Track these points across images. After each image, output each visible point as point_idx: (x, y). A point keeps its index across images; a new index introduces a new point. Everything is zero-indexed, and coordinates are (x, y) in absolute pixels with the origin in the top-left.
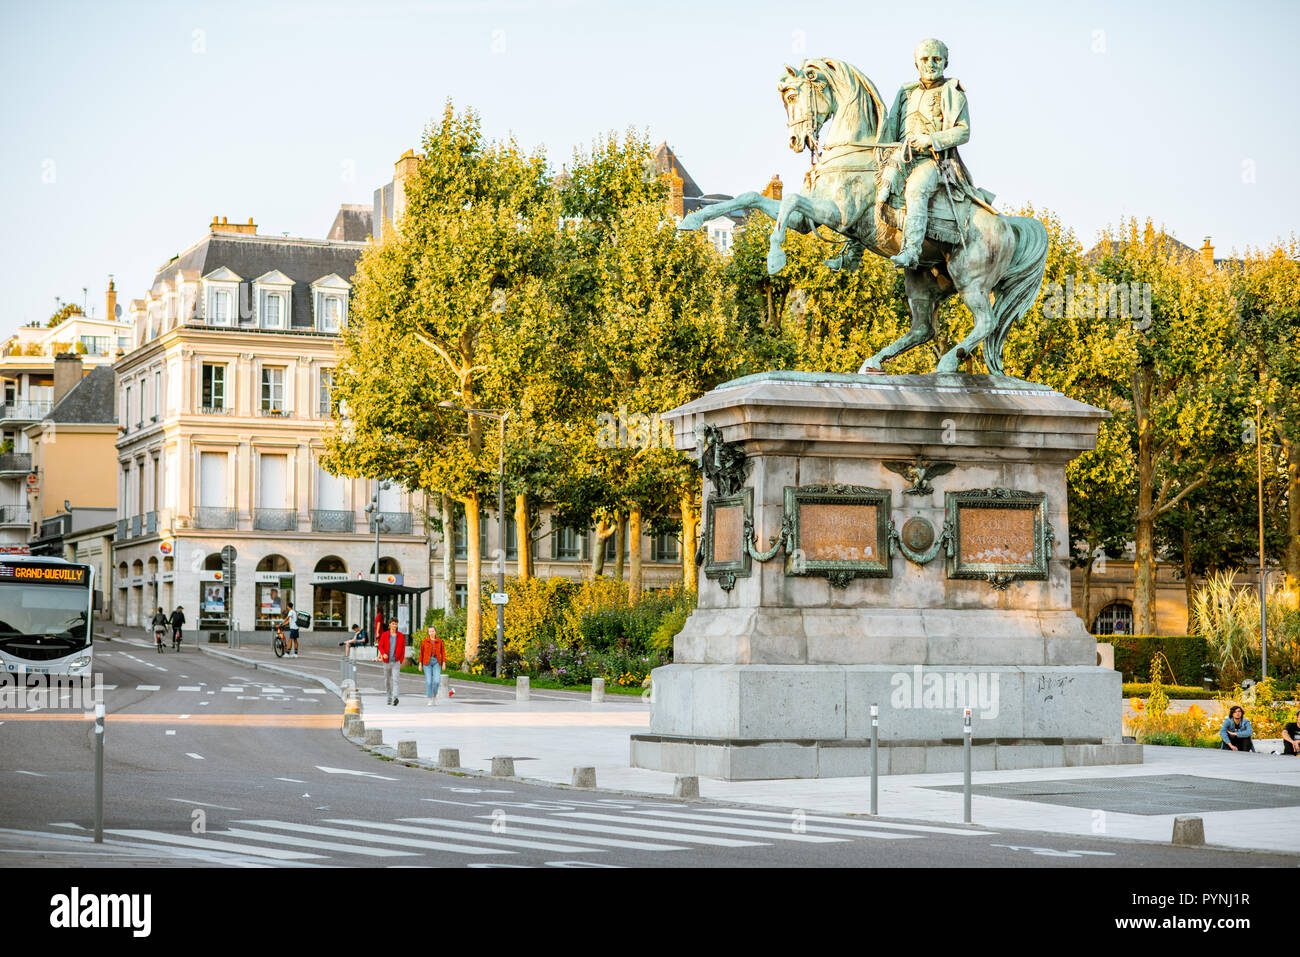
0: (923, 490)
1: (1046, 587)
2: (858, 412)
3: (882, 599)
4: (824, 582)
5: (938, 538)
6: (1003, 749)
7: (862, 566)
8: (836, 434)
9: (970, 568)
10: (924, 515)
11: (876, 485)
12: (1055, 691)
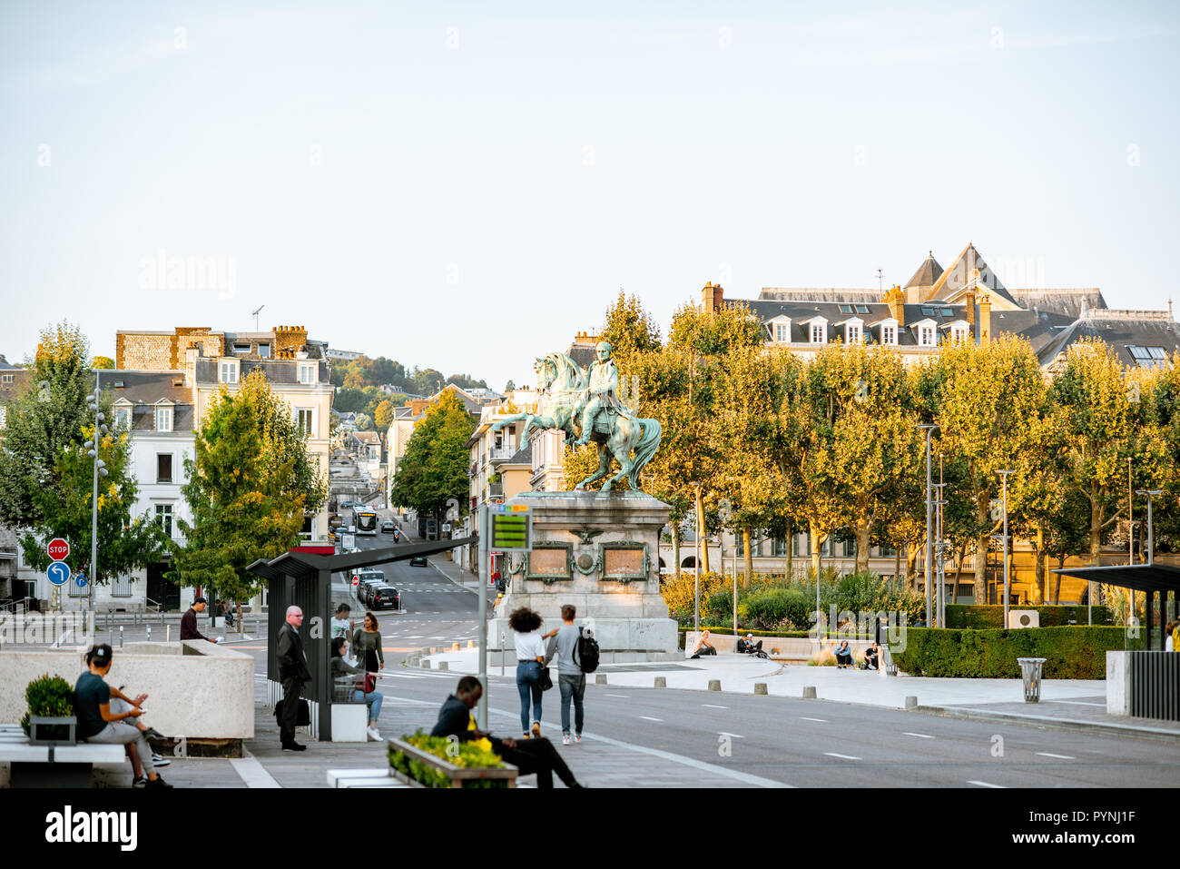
0: (588, 543)
1: (647, 584)
2: (553, 510)
3: (568, 590)
4: (541, 583)
5: (595, 564)
6: (617, 654)
7: (559, 576)
8: (544, 520)
9: (609, 576)
10: (589, 553)
11: (566, 541)
12: (645, 629)
